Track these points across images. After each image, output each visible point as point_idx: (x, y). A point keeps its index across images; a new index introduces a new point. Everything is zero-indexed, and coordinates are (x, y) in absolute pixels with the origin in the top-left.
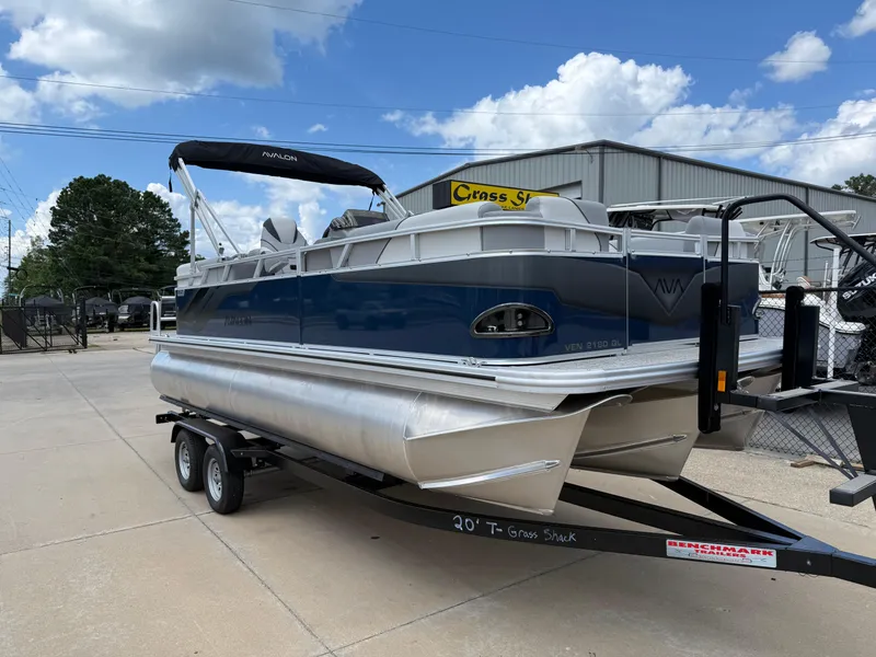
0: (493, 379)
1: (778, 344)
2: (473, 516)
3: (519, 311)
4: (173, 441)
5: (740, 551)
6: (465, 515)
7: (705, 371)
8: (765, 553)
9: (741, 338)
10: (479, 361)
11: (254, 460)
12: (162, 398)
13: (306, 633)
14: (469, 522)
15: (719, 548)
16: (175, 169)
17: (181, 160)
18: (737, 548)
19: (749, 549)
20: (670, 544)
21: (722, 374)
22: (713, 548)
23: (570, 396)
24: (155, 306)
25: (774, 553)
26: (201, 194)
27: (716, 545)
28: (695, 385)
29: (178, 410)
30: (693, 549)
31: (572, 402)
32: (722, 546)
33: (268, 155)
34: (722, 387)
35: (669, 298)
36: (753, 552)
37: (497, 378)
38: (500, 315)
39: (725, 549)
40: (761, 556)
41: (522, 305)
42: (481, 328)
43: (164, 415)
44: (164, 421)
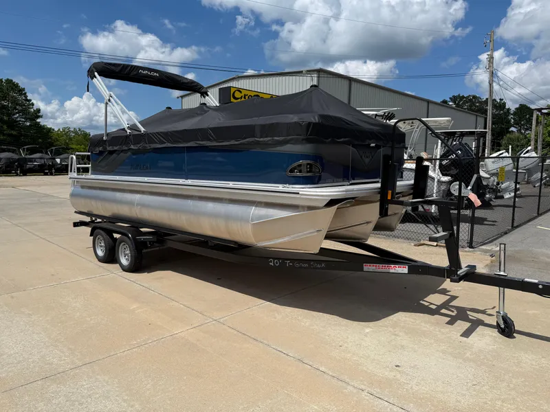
0: (298, 193)
1: (412, 182)
2: (279, 259)
3: (308, 164)
4: (91, 235)
6: (274, 259)
7: (383, 192)
9: (398, 179)
10: (291, 186)
11: (148, 243)
12: (76, 212)
14: (277, 264)
15: (385, 267)
16: (92, 79)
17: (96, 74)
18: (393, 266)
19: (397, 266)
20: (365, 266)
21: (390, 192)
22: (382, 266)
23: (331, 200)
24: (72, 158)
25: (407, 267)
26: (112, 95)
28: (378, 197)
29: (87, 219)
30: (374, 268)
31: (332, 203)
33: (142, 72)
34: (389, 198)
35: (367, 160)
37: (300, 193)
38: (300, 165)
39: (387, 267)
40: (402, 269)
41: (309, 162)
42: (292, 171)
43: (78, 223)
44: (78, 226)
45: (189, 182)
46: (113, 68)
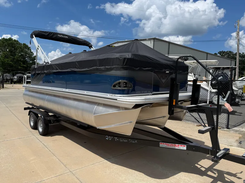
0: (117, 100)
1: (191, 94)
2: (111, 136)
4: (29, 115)
5: (178, 145)
6: (109, 136)
7: (170, 100)
8: (184, 146)
9: (180, 92)
10: (113, 95)
11: (52, 121)
12: (26, 103)
13: (64, 167)
14: (110, 138)
15: (173, 145)
16: (32, 38)
17: (34, 36)
18: (177, 145)
19: (180, 145)
20: (161, 143)
21: (174, 100)
22: (171, 145)
24: (25, 77)
25: (186, 146)
27: (172, 144)
28: (168, 103)
29: (31, 106)
30: (166, 145)
31: (136, 106)
32: (173, 144)
33: (59, 36)
34: (174, 104)
35: (164, 81)
36: (181, 146)
38: (119, 83)
39: (174, 145)
40: (183, 147)
41: (125, 81)
42: (114, 86)
43: (26, 108)
44: (26, 109)
45: (67, 90)
46: (44, 33)
